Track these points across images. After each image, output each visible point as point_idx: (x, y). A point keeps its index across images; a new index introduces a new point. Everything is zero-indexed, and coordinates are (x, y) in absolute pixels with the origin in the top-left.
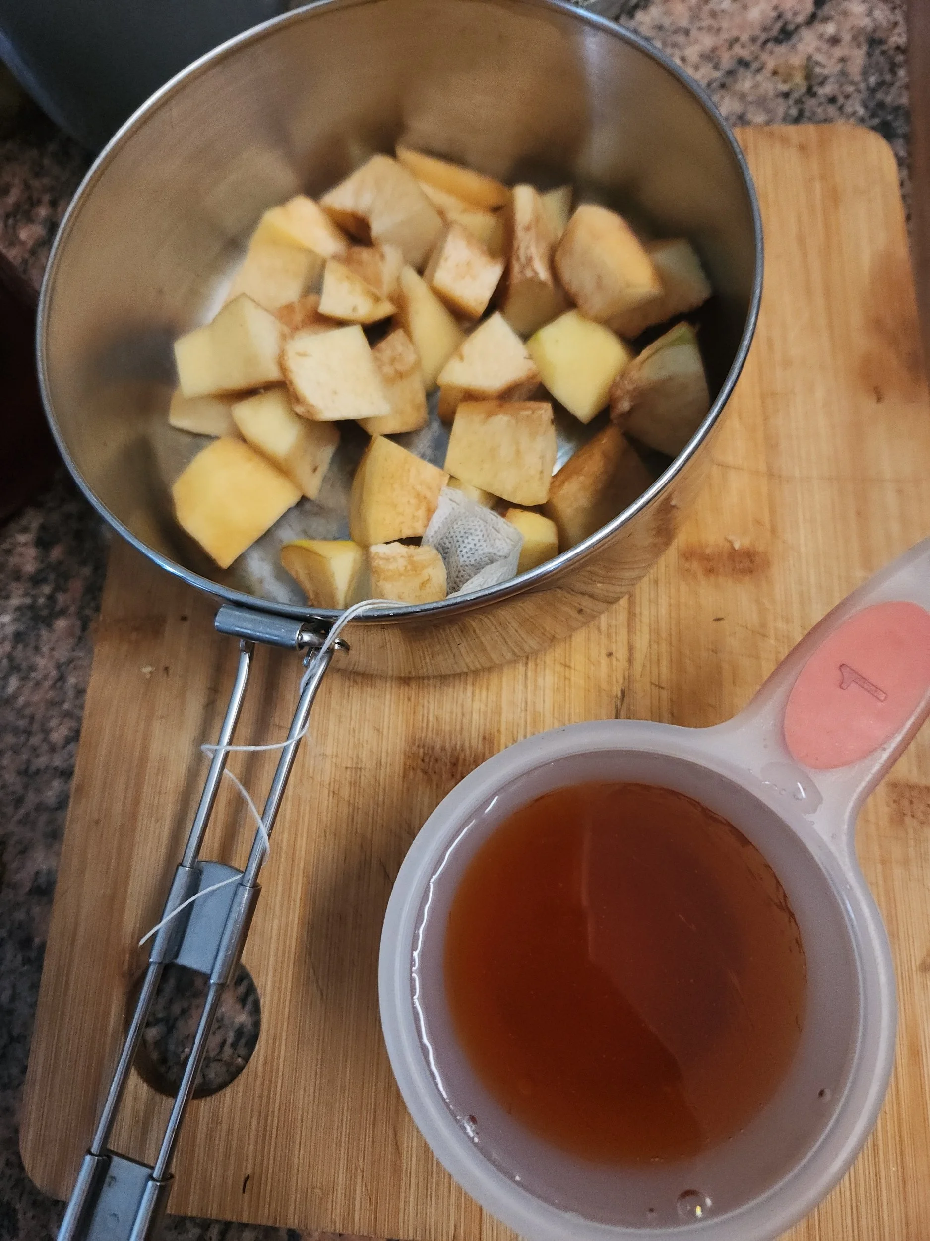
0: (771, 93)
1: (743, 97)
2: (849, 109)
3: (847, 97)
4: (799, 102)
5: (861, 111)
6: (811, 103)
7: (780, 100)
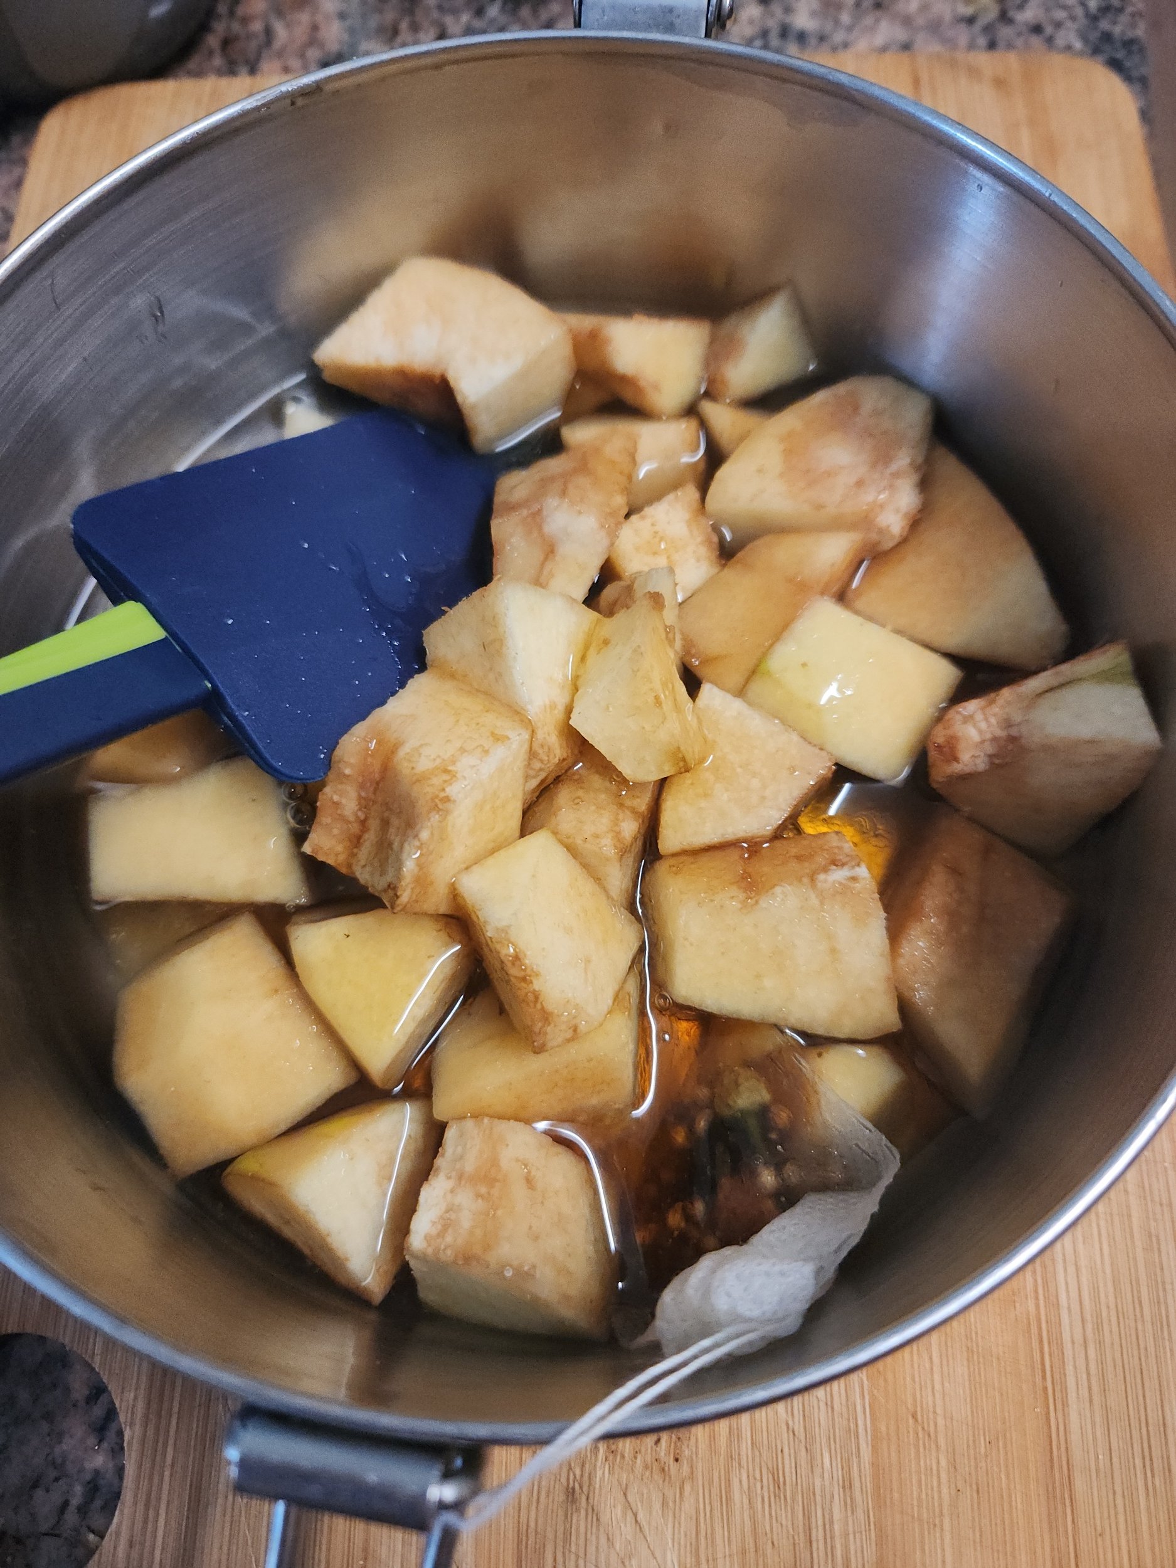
0: (948, 17)
1: (907, 21)
2: (1060, 41)
3: (1058, 25)
4: (988, 29)
5: (1078, 45)
6: (1005, 32)
7: (963, 29)
